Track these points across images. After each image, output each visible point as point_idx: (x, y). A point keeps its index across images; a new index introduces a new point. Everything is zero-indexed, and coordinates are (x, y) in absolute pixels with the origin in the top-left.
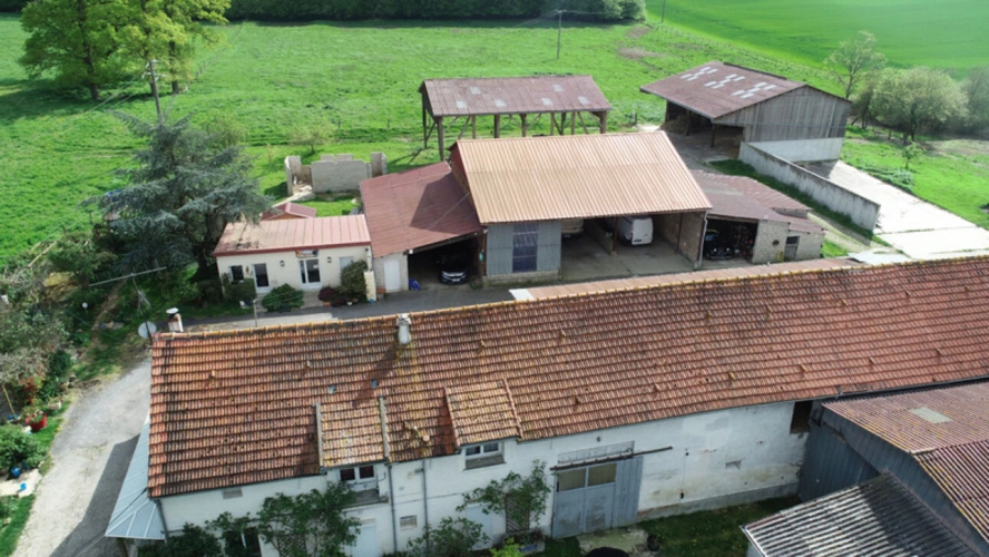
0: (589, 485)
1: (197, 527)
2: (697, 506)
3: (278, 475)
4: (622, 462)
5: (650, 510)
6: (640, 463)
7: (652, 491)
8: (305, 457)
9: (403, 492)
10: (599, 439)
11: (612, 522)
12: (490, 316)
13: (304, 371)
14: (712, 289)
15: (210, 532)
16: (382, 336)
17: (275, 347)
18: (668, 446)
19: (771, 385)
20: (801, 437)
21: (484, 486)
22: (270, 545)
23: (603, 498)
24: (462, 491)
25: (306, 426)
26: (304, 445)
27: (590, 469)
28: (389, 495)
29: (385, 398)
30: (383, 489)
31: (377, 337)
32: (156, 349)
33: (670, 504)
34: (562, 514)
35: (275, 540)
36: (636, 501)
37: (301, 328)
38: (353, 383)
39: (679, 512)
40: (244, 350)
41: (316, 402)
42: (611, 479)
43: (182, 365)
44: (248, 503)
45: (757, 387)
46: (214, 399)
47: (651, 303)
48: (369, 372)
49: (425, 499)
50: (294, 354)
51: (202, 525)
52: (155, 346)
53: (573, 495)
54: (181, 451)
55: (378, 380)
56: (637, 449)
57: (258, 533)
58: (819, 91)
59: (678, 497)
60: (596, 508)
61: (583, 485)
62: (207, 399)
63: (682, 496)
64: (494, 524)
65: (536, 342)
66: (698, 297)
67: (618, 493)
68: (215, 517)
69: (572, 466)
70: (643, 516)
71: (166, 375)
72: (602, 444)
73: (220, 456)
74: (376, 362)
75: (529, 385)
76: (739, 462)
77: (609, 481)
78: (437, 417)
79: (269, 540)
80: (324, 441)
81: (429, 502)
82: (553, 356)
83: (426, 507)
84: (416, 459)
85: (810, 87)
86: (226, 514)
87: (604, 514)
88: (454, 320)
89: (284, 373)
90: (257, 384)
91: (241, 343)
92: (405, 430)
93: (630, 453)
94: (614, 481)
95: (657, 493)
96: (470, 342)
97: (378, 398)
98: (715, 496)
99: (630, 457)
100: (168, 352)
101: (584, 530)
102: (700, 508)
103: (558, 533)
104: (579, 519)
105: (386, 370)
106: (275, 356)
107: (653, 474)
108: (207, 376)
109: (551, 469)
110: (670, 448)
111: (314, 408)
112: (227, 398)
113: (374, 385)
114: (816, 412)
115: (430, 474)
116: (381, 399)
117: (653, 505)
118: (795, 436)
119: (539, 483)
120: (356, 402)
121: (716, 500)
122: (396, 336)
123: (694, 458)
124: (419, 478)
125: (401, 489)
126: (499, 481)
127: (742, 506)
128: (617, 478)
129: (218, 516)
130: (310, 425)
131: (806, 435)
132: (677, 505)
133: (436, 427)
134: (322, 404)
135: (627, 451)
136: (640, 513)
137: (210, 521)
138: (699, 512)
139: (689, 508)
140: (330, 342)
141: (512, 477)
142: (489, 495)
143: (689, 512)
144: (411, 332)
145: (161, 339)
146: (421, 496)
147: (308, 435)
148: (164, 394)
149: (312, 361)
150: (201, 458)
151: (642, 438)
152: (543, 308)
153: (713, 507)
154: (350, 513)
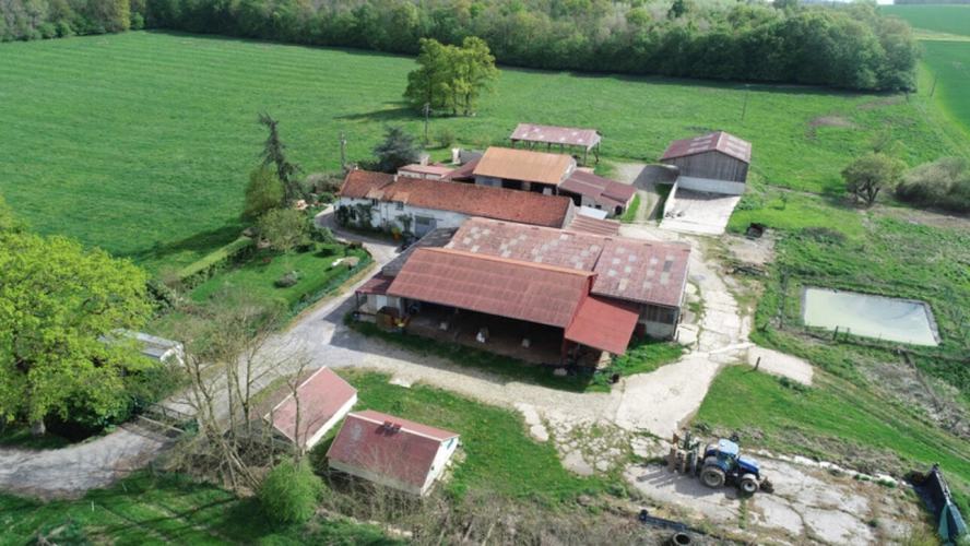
3: (360, 198)
4: (431, 220)
8: (365, 195)
9: (383, 211)
21: (399, 216)
22: (358, 215)
24: (395, 216)
28: (380, 211)
29: (385, 190)
34: (418, 230)
41: (372, 187)
44: (354, 203)
49: (387, 215)
53: (419, 225)
56: (435, 217)
57: (356, 211)
64: (401, 227)
69: (419, 217)
78: (391, 196)
79: (358, 213)
83: (387, 217)
84: (386, 202)
99: (433, 219)
109: (414, 216)
115: (389, 208)
116: (381, 191)
119: (411, 219)
124: (386, 208)
126: (403, 215)
133: (389, 198)
135: (432, 217)
141: (406, 215)
142: (401, 218)
151: (437, 215)
154: (372, 212)
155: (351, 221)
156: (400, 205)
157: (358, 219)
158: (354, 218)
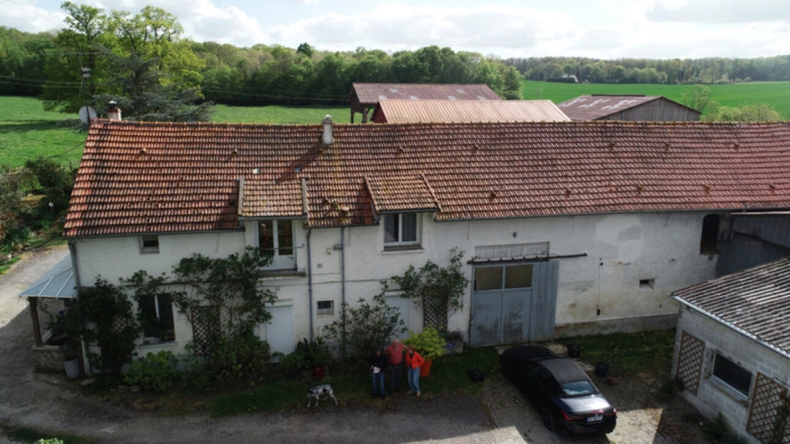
0: (506, 287)
1: (111, 285)
2: (614, 326)
3: (196, 230)
4: (538, 263)
5: (567, 326)
6: (555, 268)
7: (568, 303)
8: (224, 217)
9: (321, 270)
10: (515, 235)
11: (529, 334)
12: (408, 131)
13: (231, 156)
14: (613, 127)
15: (123, 292)
16: (307, 137)
17: (206, 137)
18: (582, 252)
19: (679, 197)
20: (711, 258)
21: (402, 275)
22: (183, 316)
23: (520, 304)
24: (380, 278)
25: (228, 194)
26: (224, 207)
27: (507, 268)
28: (307, 273)
29: (307, 179)
30: (302, 265)
31: (302, 138)
32: (94, 129)
33: (586, 320)
34: (479, 319)
35: (188, 310)
36: (553, 313)
37: (231, 126)
38: (278, 168)
39: (596, 332)
40: (176, 137)
41: (242, 178)
42: (527, 283)
43: (115, 143)
44: (163, 262)
45: (665, 197)
46: (143, 168)
47: (557, 133)
48: (293, 161)
49: (343, 282)
50: (223, 144)
51: (116, 284)
52: (92, 126)
53: (490, 297)
54: (103, 203)
55: (301, 168)
56: (553, 252)
57: (172, 300)
58: (673, 102)
59: (595, 313)
60: (514, 316)
61: (501, 288)
62: (136, 168)
63: (599, 312)
64: (410, 317)
65: (452, 151)
66: (601, 132)
67: (535, 301)
68: (130, 275)
69: (489, 262)
70: (561, 332)
71: (98, 148)
72: (518, 241)
73: (140, 210)
74: (300, 155)
75: (446, 181)
76: (653, 280)
77: (525, 286)
78: (357, 197)
79: (182, 311)
80: (244, 200)
81: (347, 285)
82: (469, 162)
83: (343, 290)
84: (334, 227)
85: (665, 99)
86: (141, 271)
87: (521, 324)
88: (374, 132)
89: (213, 155)
90: (185, 162)
91: (174, 132)
92: (325, 203)
93: (545, 256)
94: (530, 285)
95: (573, 306)
96: (389, 148)
97: (300, 179)
98: (631, 316)
99: (546, 259)
100: (105, 131)
101: (502, 341)
102: (617, 330)
103: (476, 340)
104: (496, 326)
105: (310, 161)
106: (206, 143)
107: (569, 284)
108: (138, 152)
109: (468, 263)
110: (585, 255)
111: (238, 182)
112: (155, 168)
113: (297, 170)
114: (724, 233)
115: (348, 251)
116: (303, 180)
117: (570, 320)
118: (705, 257)
119: (457, 278)
120: (278, 182)
121: (632, 322)
122: (320, 138)
123: (608, 270)
124: (337, 254)
125: (320, 266)
126: (417, 270)
127: (658, 331)
128: (533, 284)
129: (133, 274)
130: (232, 193)
131: (716, 258)
132: (594, 323)
133: (355, 204)
134: (246, 180)
135: (543, 254)
136: (558, 328)
137: (125, 279)
138: (616, 335)
139: (606, 328)
140: (258, 138)
141: (430, 267)
142: (407, 284)
143: (606, 332)
144: (334, 136)
145: (99, 122)
146: (338, 278)
147: (229, 200)
148: (94, 160)
149: (240, 150)
150: (122, 210)
151: (559, 239)
152: (458, 129)
153: (630, 330)
154: (265, 285)
155: (146, 349)
156: (402, 226)
157: (183, 329)
158: (164, 330)
